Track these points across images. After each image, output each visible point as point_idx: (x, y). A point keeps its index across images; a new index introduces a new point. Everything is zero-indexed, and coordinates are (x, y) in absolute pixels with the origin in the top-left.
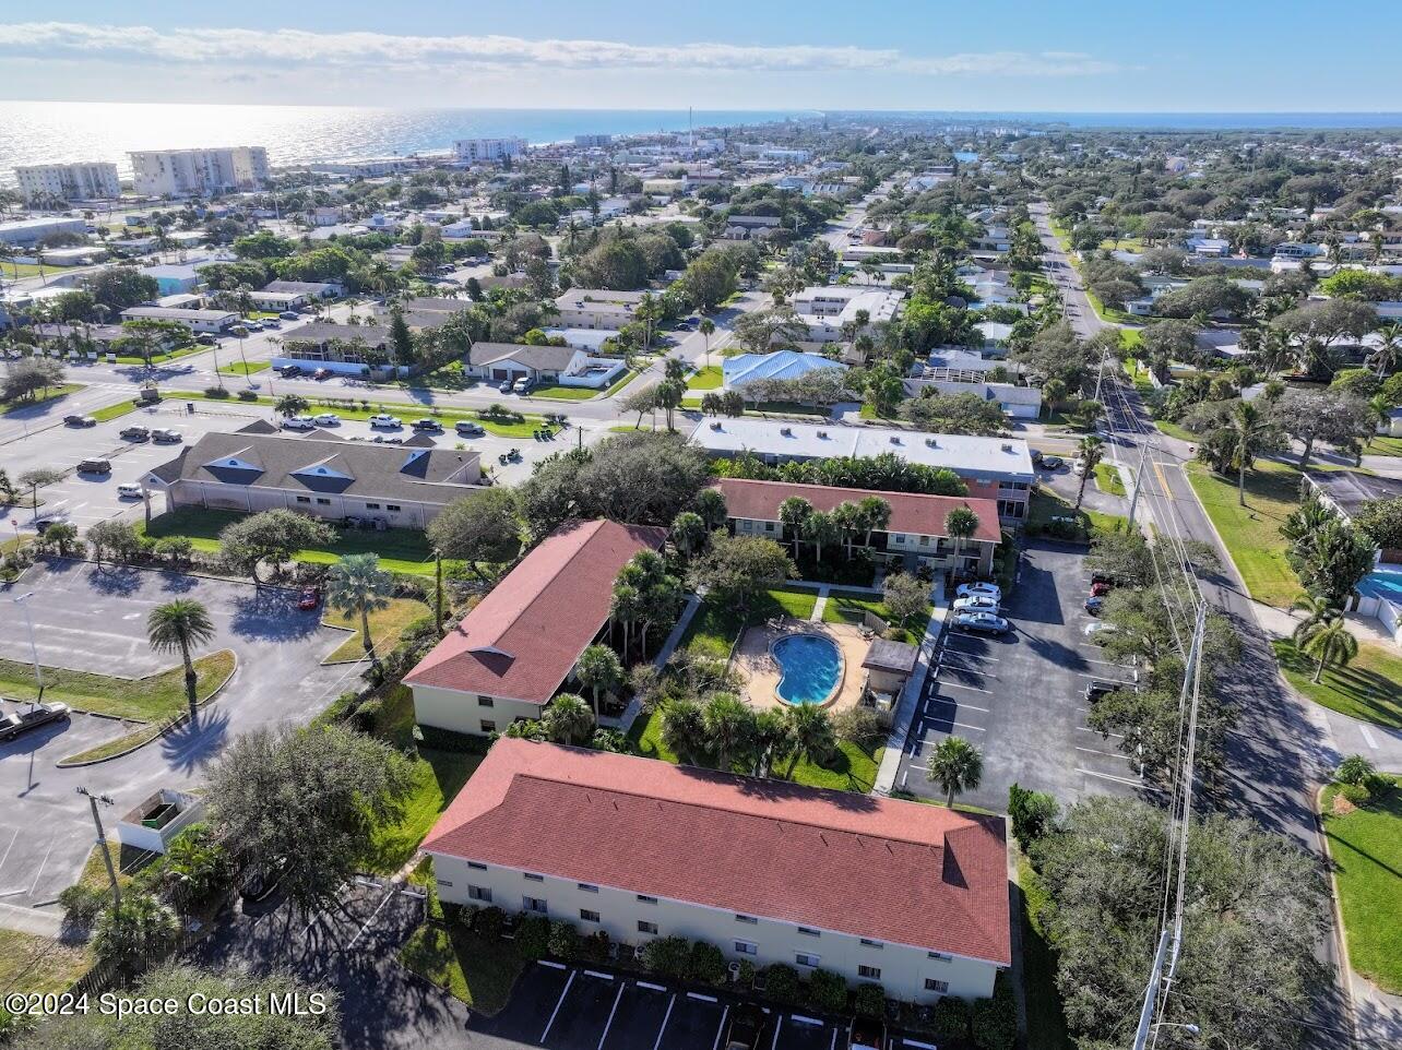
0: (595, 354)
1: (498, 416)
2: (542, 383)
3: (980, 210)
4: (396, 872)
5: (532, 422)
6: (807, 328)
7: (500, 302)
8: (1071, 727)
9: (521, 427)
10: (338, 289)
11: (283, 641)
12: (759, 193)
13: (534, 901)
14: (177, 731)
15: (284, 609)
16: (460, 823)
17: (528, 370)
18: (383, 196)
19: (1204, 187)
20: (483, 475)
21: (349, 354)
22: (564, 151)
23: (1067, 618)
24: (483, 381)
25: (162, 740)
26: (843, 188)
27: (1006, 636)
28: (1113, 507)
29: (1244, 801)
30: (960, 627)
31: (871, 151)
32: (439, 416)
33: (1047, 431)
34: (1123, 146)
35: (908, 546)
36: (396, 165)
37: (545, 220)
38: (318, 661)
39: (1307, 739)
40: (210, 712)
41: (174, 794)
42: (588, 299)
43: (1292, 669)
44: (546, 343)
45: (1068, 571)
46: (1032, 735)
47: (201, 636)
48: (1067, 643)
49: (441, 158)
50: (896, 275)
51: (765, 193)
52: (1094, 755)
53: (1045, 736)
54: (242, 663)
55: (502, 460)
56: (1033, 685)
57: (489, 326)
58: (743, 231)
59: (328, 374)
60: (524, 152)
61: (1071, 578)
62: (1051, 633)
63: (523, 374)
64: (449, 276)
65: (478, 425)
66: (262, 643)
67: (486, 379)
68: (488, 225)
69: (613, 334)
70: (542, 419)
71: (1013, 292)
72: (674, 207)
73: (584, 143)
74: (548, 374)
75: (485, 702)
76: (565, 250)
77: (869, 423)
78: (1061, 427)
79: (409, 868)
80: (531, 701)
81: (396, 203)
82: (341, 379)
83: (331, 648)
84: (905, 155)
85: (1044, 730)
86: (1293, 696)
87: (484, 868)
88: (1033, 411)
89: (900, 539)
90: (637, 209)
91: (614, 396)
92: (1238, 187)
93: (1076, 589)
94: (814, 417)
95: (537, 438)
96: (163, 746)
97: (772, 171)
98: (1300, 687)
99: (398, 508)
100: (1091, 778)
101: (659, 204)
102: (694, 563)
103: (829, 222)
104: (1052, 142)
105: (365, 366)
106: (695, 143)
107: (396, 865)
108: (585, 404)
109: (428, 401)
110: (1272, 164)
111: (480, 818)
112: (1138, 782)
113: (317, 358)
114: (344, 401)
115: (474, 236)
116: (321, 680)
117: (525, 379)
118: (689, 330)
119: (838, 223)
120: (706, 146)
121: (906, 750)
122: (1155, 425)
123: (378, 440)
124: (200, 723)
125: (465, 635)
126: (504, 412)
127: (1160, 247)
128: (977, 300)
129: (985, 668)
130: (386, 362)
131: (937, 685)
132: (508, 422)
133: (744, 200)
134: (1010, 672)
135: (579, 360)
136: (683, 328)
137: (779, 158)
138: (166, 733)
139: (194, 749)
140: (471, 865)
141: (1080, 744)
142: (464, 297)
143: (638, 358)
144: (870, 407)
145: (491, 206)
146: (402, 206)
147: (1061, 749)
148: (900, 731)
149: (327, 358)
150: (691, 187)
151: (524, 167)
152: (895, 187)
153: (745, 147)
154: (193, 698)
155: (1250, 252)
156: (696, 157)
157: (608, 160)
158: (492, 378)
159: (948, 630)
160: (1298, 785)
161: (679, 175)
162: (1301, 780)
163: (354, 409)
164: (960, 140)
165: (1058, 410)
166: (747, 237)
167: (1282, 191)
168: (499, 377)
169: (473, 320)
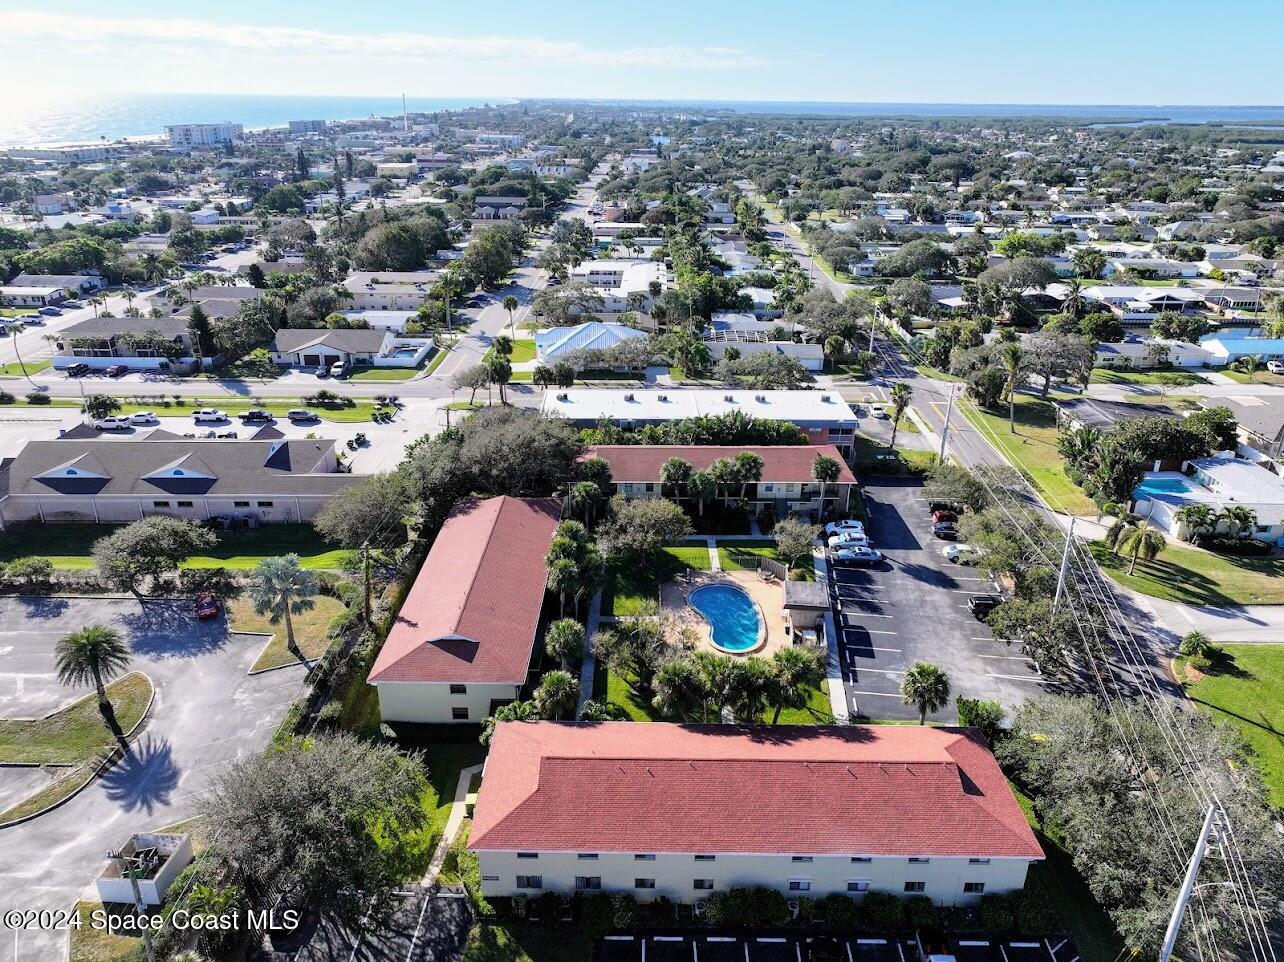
0: (399, 335)
1: (326, 401)
2: (358, 366)
3: (696, 188)
4: (423, 876)
5: (365, 406)
6: (601, 300)
7: (287, 288)
8: (967, 637)
9: (353, 410)
10: (96, 281)
11: (195, 655)
12: (497, 174)
13: (588, 880)
14: (113, 769)
15: (181, 620)
16: (501, 816)
17: (341, 354)
18: (106, 183)
19: (869, 164)
20: (339, 463)
21: (142, 349)
22: (282, 136)
23: (922, 544)
24: (294, 368)
25: (100, 781)
26: (569, 169)
27: (882, 565)
28: (915, 443)
29: (1123, 682)
30: (840, 562)
31: (577, 135)
32: (263, 405)
33: (834, 381)
34: (788, 130)
35: (775, 494)
36: (107, 150)
37: (293, 205)
38: (245, 670)
39: (1143, 623)
40: (144, 743)
41: (151, 838)
42: (376, 282)
43: (1109, 566)
44: (348, 326)
45: (907, 502)
46: (940, 649)
47: (119, 662)
48: (932, 565)
49: (151, 143)
50: (654, 248)
51: (501, 175)
52: (996, 660)
53: (951, 650)
54: (159, 684)
55: (350, 445)
56: (921, 605)
57: (284, 311)
58: (492, 211)
59: (122, 372)
60: (240, 137)
61: (910, 508)
62: (916, 558)
63: (337, 358)
64: (211, 263)
65: (312, 412)
66: (171, 661)
67: (297, 366)
68: (233, 210)
69: (414, 314)
70: (372, 401)
71: (758, 260)
72: (415, 189)
73: (299, 128)
74: (362, 356)
75: (458, 690)
76: (330, 234)
77: (682, 384)
78: (845, 376)
79: (435, 869)
80: (509, 683)
81: (123, 190)
82: (138, 375)
83: (253, 655)
84: (608, 140)
85: (948, 644)
86: (1119, 589)
87: (535, 856)
88: (817, 365)
89: (769, 489)
90: (379, 191)
91: (434, 374)
92: (896, 164)
93: (918, 517)
94: (631, 382)
95: (376, 420)
96: (104, 787)
97: (493, 154)
98: (1122, 581)
99: (270, 504)
100: (1002, 680)
101: (398, 187)
102: (601, 529)
103: (567, 201)
104: (729, 126)
105: (164, 360)
106: (410, 128)
107: (420, 868)
108: (408, 383)
109: (245, 392)
110: (912, 145)
111: (520, 806)
112: (1038, 678)
113: (105, 354)
114: (154, 397)
115: (222, 222)
116: (256, 691)
117: (340, 363)
118: (480, 307)
119: (573, 202)
120: (421, 130)
121: (846, 679)
122: (916, 369)
123: (212, 435)
124: (138, 757)
125: (415, 625)
126: (333, 397)
127: (856, 218)
128: (729, 268)
129: (876, 595)
130: (186, 354)
131: (845, 617)
132: (338, 407)
133: (483, 182)
134: (898, 596)
135: (389, 341)
136: (473, 306)
137: (495, 142)
138: (101, 772)
139: (142, 784)
140: (520, 855)
141: (980, 652)
142: (244, 284)
143: (444, 336)
144: (678, 369)
145: (228, 191)
146: (130, 193)
147: (967, 659)
148: (833, 662)
149: (116, 354)
150: (422, 170)
151: (248, 152)
152: (613, 168)
153: (460, 132)
154: (117, 731)
155: (926, 219)
156: (415, 141)
157: (329, 144)
158: (303, 363)
159: (832, 566)
160: (1152, 661)
161: (408, 158)
162: (1154, 657)
163: (167, 405)
164: (650, 124)
165: (838, 362)
166: (496, 217)
167: (930, 168)
168: (311, 363)
169: (268, 307)
